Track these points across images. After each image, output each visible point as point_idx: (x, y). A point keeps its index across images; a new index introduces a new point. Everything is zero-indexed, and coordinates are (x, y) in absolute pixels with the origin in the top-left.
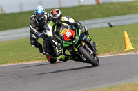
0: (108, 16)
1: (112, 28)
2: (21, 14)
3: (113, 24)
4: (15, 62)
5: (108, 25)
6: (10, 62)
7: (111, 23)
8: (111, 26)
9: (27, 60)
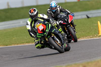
0: (86, 10)
1: (89, 19)
2: (22, 8)
3: (89, 16)
4: (18, 44)
5: (86, 17)
6: (14, 44)
7: (88, 15)
8: (88, 17)
9: (27, 43)
